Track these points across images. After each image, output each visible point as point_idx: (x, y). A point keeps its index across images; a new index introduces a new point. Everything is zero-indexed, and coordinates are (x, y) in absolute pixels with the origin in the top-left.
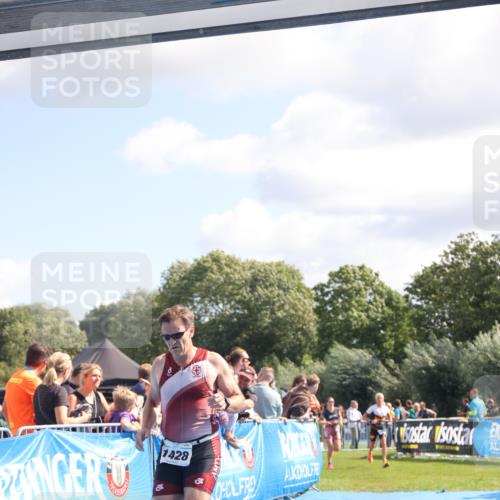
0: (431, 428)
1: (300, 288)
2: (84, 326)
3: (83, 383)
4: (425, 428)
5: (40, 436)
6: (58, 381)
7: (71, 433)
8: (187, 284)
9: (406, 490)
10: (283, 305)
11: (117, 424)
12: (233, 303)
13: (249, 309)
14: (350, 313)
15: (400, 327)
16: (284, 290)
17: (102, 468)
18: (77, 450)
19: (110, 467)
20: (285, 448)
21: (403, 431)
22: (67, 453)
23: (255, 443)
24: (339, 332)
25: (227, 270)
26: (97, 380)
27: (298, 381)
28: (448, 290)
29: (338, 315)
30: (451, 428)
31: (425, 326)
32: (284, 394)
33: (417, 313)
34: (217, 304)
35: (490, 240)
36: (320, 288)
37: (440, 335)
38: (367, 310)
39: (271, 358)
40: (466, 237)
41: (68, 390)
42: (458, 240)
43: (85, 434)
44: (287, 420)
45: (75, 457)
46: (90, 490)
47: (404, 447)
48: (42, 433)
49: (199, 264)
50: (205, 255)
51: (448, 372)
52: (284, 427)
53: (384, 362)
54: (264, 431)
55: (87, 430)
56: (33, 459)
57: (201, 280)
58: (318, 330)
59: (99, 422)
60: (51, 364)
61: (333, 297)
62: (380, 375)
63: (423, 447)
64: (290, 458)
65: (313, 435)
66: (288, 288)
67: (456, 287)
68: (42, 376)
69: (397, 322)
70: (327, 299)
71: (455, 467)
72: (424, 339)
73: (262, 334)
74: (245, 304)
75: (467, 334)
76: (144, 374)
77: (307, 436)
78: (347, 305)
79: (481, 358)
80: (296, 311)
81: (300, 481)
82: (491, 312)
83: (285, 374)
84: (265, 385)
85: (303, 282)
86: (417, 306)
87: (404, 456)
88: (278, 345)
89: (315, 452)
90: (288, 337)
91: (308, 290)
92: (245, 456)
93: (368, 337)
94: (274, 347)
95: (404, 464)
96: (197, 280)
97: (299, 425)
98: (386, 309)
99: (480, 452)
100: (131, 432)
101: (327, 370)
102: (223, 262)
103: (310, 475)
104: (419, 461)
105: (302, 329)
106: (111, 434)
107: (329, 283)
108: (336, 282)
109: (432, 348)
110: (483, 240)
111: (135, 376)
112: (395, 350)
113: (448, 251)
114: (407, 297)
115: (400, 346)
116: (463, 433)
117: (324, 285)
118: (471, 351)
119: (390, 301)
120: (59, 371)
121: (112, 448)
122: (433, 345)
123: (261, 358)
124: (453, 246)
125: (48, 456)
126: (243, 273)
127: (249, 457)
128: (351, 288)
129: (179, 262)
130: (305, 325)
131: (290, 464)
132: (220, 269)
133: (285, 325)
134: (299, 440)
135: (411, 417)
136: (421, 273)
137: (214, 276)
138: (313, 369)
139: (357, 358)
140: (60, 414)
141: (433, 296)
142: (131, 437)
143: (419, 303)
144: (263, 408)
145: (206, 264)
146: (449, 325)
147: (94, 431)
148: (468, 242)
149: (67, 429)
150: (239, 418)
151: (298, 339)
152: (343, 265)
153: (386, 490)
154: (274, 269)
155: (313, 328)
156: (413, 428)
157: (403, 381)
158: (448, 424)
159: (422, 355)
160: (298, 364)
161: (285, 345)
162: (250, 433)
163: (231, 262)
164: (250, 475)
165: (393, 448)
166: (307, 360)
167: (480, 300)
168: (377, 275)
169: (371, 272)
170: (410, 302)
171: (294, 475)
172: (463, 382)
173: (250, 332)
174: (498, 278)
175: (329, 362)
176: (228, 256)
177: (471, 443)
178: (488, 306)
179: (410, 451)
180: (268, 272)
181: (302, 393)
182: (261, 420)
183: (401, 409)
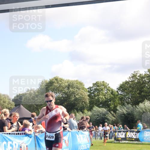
0: (125, 133)
1: (83, 88)
3: (13, 119)
4: (123, 133)
6: (5, 118)
7: (9, 135)
8: (47, 87)
10: (78, 94)
12: (62, 93)
13: (67, 95)
14: (99, 96)
15: (115, 101)
16: (78, 89)
17: (18, 146)
18: (10, 140)
19: (21, 146)
20: (78, 139)
21: (116, 134)
22: (7, 141)
23: (69, 138)
24: (96, 103)
25: (60, 83)
26: (17, 118)
27: (83, 118)
28: (130, 89)
29: (96, 97)
30: (131, 133)
31: (123, 101)
32: (78, 122)
33: (121, 96)
34: (57, 93)
35: (144, 73)
36: (90, 88)
37: (128, 103)
38: (105, 95)
39: (74, 111)
40: (136, 72)
41: (8, 121)
42: (133, 73)
43: (13, 135)
44: (79, 131)
45: (10, 143)
47: (117, 139)
49: (51, 81)
50: (53, 78)
51: (131, 115)
52: (78, 133)
53: (110, 112)
54: (72, 134)
55: (14, 134)
57: (52, 86)
58: (89, 102)
59: (18, 131)
60: (3, 113)
61: (94, 91)
62: (109, 116)
63: (123, 139)
64: (80, 143)
65: (87, 135)
66: (80, 89)
67: (133, 88)
69: (114, 99)
70: (92, 92)
71: (133, 145)
72: (123, 104)
73: (71, 103)
75: (136, 103)
76: (33, 116)
77: (85, 135)
78: (98, 94)
79: (141, 111)
80: (82, 96)
82: (144, 96)
83: (79, 116)
84: (72, 119)
85: (84, 86)
86: (121, 94)
87: (117, 142)
88: (77, 107)
89: (88, 141)
90: (79, 104)
91: (86, 89)
92: (66, 142)
93: (105, 104)
94: (75, 107)
96: (50, 86)
97: (83, 132)
98: (111, 95)
99: (141, 140)
100: (28, 135)
101: (92, 114)
102: (59, 80)
103: (86, 148)
104: (121, 143)
105: (84, 101)
106: (22, 135)
107: (93, 87)
108: (95, 86)
109: (125, 108)
110: (141, 73)
111: (30, 116)
112: (114, 108)
113: (131, 76)
114: (117, 91)
115: (115, 107)
116: (135, 135)
118: (138, 109)
119: (112, 92)
120: (5, 115)
121: (22, 140)
122: (126, 106)
123: (71, 111)
124: (132, 75)
125: (1, 143)
126: (65, 84)
127: (67, 142)
128: (100, 89)
129: (45, 80)
131: (80, 145)
132: (58, 83)
133: (79, 100)
134: (83, 136)
135: (119, 130)
136: (122, 84)
137: (55, 84)
138: (88, 114)
139: (102, 111)
140: (5, 129)
141: (126, 91)
142: (29, 136)
143: (121, 93)
144: (71, 127)
145: (53, 81)
146: (131, 100)
147: (17, 134)
148: (137, 74)
149: (7, 134)
150: (64, 130)
151: (83, 105)
152: (97, 81)
154: (75, 82)
156: (119, 133)
157: (116, 118)
158: (130, 131)
159: (122, 110)
160: (83, 113)
161: (79, 107)
162: (67, 135)
163: (61, 80)
164: (67, 148)
165: (113, 139)
166: (86, 111)
167: (140, 92)
168: (108, 84)
169: (106, 83)
170: (119, 93)
171: (81, 148)
172: (136, 118)
173: (67, 103)
174: (146, 85)
175: (93, 112)
176: (60, 78)
177: (138, 138)
178: (143, 94)
179: (119, 140)
180: (73, 83)
181: (84, 122)
182: (71, 131)
183: (116, 127)
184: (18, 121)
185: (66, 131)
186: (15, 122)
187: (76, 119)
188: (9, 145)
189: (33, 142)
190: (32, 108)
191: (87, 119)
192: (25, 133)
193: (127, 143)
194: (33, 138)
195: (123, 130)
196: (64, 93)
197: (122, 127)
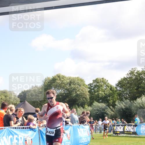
0: (123, 127)
1: (84, 85)
3: (18, 114)
4: (122, 127)
5: (5, 130)
6: (11, 113)
7: (15, 129)
8: (50, 84)
10: (79, 90)
11: (29, 126)
12: (64, 89)
13: (69, 91)
14: (99, 92)
15: (114, 96)
16: (79, 85)
18: (16, 134)
19: (26, 140)
20: (79, 133)
21: (115, 128)
22: (13, 135)
23: (70, 132)
24: (96, 98)
25: (62, 79)
26: (23, 113)
27: (83, 113)
28: (128, 85)
29: (96, 93)
30: (129, 127)
31: (122, 96)
32: (79, 117)
33: (119, 92)
34: (59, 90)
35: (141, 70)
36: (90, 84)
37: (126, 99)
38: (104, 91)
39: (75, 106)
40: (134, 69)
41: (14, 116)
42: (131, 70)
43: (19, 129)
44: (80, 125)
45: (15, 136)
47: (115, 132)
48: (6, 129)
49: (54, 78)
50: (55, 75)
51: (128, 110)
52: (79, 127)
53: (109, 107)
54: (73, 128)
56: (3, 137)
57: (54, 83)
58: (90, 97)
59: (23, 126)
60: (9, 108)
61: (94, 88)
62: (108, 111)
63: (121, 133)
64: (81, 136)
65: (88, 129)
66: (81, 85)
67: (131, 84)
68: (6, 112)
70: (92, 88)
71: (131, 138)
72: (121, 100)
73: (73, 99)
75: (134, 98)
76: (37, 111)
77: (86, 129)
78: (98, 90)
79: (138, 106)
80: (83, 92)
81: (84, 143)
82: (141, 91)
83: (80, 111)
84: (73, 114)
85: (85, 83)
86: (119, 90)
87: (115, 135)
88: (78, 102)
90: (80, 99)
91: (87, 85)
92: (67, 136)
93: (104, 99)
94: (76, 103)
95: (115, 138)
97: (84, 126)
98: (110, 91)
99: (138, 134)
101: (92, 109)
102: (61, 77)
103: (87, 141)
104: (120, 137)
105: (85, 97)
106: (27, 129)
107: (93, 83)
108: (95, 83)
109: (123, 103)
110: (139, 70)
111: (34, 112)
112: (113, 103)
113: (128, 73)
114: (116, 87)
115: (114, 102)
116: (133, 128)
117: (91, 84)
118: (135, 104)
119: (111, 88)
120: (11, 110)
121: (27, 133)
122: (124, 102)
123: (72, 106)
124: (130, 72)
125: (7, 136)
126: (67, 81)
127: (69, 136)
128: (99, 85)
129: (48, 77)
130: (85, 96)
131: (81, 138)
132: (60, 80)
133: (80, 96)
134: (84, 131)
135: (117, 124)
136: (120, 80)
137: (58, 81)
138: (88, 109)
139: (101, 106)
140: (11, 124)
141: (124, 87)
142: (33, 130)
143: (120, 89)
144: (73, 121)
145: (56, 78)
146: (129, 96)
147: (22, 128)
148: (134, 71)
149: (13, 128)
150: (66, 124)
151: (84, 100)
152: (97, 78)
154: (76, 79)
155: (88, 97)
156: (118, 127)
157: (115, 112)
158: (128, 125)
159: (121, 105)
160: (84, 108)
161: (80, 102)
162: (69, 129)
163: (63, 77)
164: (69, 142)
165: (112, 133)
166: (86, 106)
167: (138, 88)
168: (107, 81)
169: (106, 80)
170: (117, 89)
171: (82, 141)
172: (133, 113)
173: (69, 98)
174: (144, 81)
175: (93, 107)
176: (62, 75)
177: (135, 131)
178: (140, 90)
179: (117, 134)
180: (75, 80)
181: (85, 116)
182: (72, 125)
183: (114, 121)
184: (23, 116)
185: (68, 125)
186: (20, 117)
187: (77, 114)
188: (15, 139)
189: (38, 136)
190: (36, 104)
191: (87, 113)
192: (29, 128)
194: (37, 132)
195: (121, 124)
196: (66, 89)
197: (120, 121)
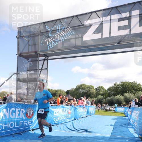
1: (94, 89)
2: (66, 92)
4: (109, 108)
5: (61, 106)
8: (79, 88)
9: (106, 115)
10: (91, 91)
21: (106, 108)
28: (113, 90)
33: (108, 93)
34: (83, 90)
36: (96, 89)
38: (102, 92)
39: (89, 97)
42: (115, 83)
45: (65, 109)
46: (66, 113)
63: (108, 110)
69: (106, 94)
74: (86, 90)
78: (99, 91)
79: (116, 99)
80: (93, 92)
96: (81, 87)
104: (108, 112)
105: (93, 94)
113: (113, 85)
114: (107, 91)
119: (105, 91)
125: (61, 108)
126: (87, 87)
129: (78, 85)
136: (109, 88)
137: (83, 87)
138: (94, 99)
141: (111, 91)
143: (109, 91)
145: (82, 85)
146: (113, 94)
153: (104, 115)
154: (91, 86)
155: (95, 94)
158: (112, 107)
161: (91, 96)
165: (104, 110)
168: (104, 87)
172: (114, 102)
177: (115, 110)
178: (118, 92)
179: (106, 110)
183: (106, 105)
187: (90, 101)
193: (110, 112)
197: (108, 105)
